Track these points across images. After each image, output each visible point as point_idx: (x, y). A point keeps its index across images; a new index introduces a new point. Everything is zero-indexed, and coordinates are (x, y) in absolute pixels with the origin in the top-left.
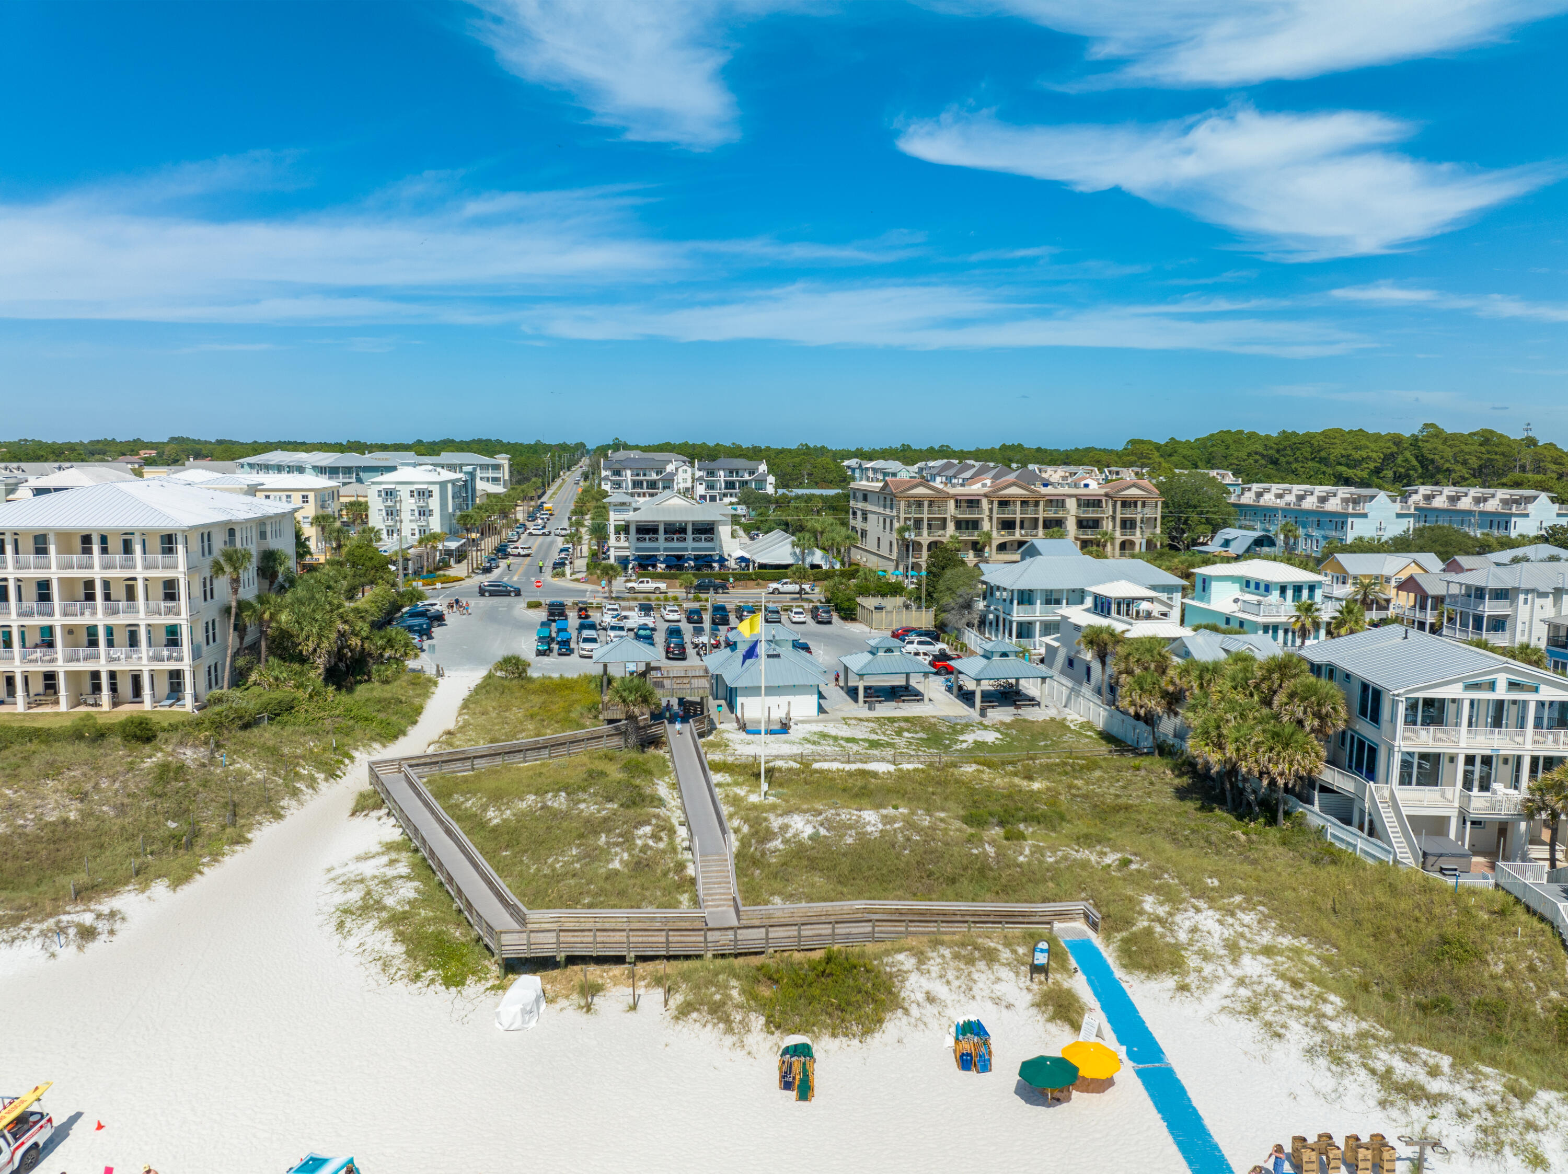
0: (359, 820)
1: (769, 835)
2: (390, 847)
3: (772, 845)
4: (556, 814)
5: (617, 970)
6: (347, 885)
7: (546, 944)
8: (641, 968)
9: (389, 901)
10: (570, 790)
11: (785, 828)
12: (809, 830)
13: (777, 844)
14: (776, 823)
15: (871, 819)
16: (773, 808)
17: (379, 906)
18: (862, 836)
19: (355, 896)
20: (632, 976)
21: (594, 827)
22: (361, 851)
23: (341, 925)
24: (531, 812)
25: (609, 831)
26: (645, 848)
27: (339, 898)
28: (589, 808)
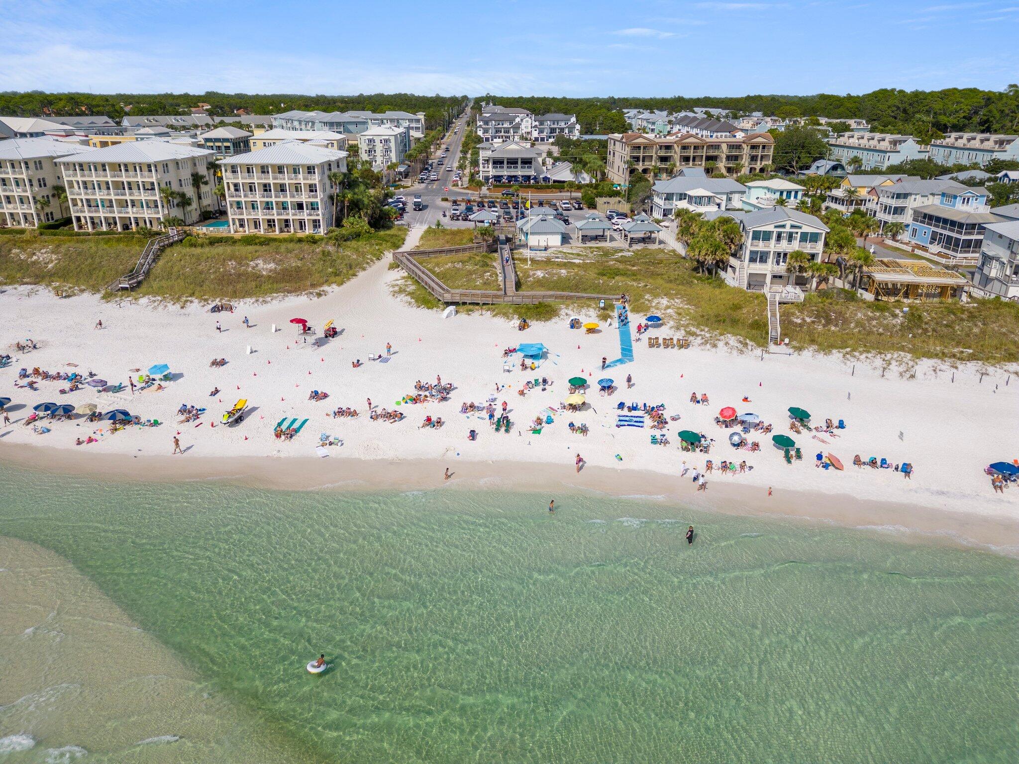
0: (391, 272)
1: (529, 276)
2: (403, 278)
3: (529, 279)
4: (458, 269)
5: (477, 307)
6: (393, 286)
7: (457, 299)
8: (484, 307)
9: (408, 290)
10: (463, 262)
11: (534, 274)
12: (542, 275)
13: (531, 279)
14: (531, 273)
15: (563, 272)
16: (531, 269)
17: (405, 291)
18: (560, 276)
19: (397, 288)
20: (482, 309)
21: (470, 273)
22: (395, 278)
23: (394, 295)
24: (450, 268)
25: (475, 274)
26: (488, 279)
27: (391, 289)
28: (469, 267)
